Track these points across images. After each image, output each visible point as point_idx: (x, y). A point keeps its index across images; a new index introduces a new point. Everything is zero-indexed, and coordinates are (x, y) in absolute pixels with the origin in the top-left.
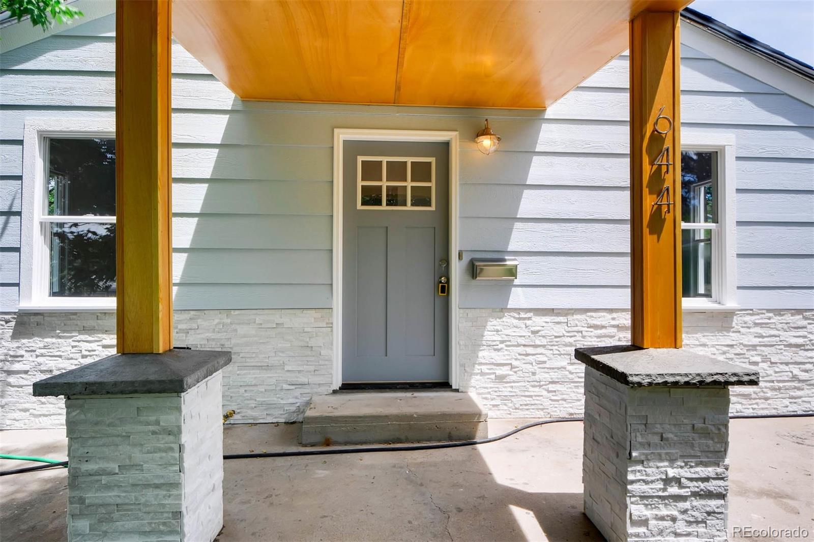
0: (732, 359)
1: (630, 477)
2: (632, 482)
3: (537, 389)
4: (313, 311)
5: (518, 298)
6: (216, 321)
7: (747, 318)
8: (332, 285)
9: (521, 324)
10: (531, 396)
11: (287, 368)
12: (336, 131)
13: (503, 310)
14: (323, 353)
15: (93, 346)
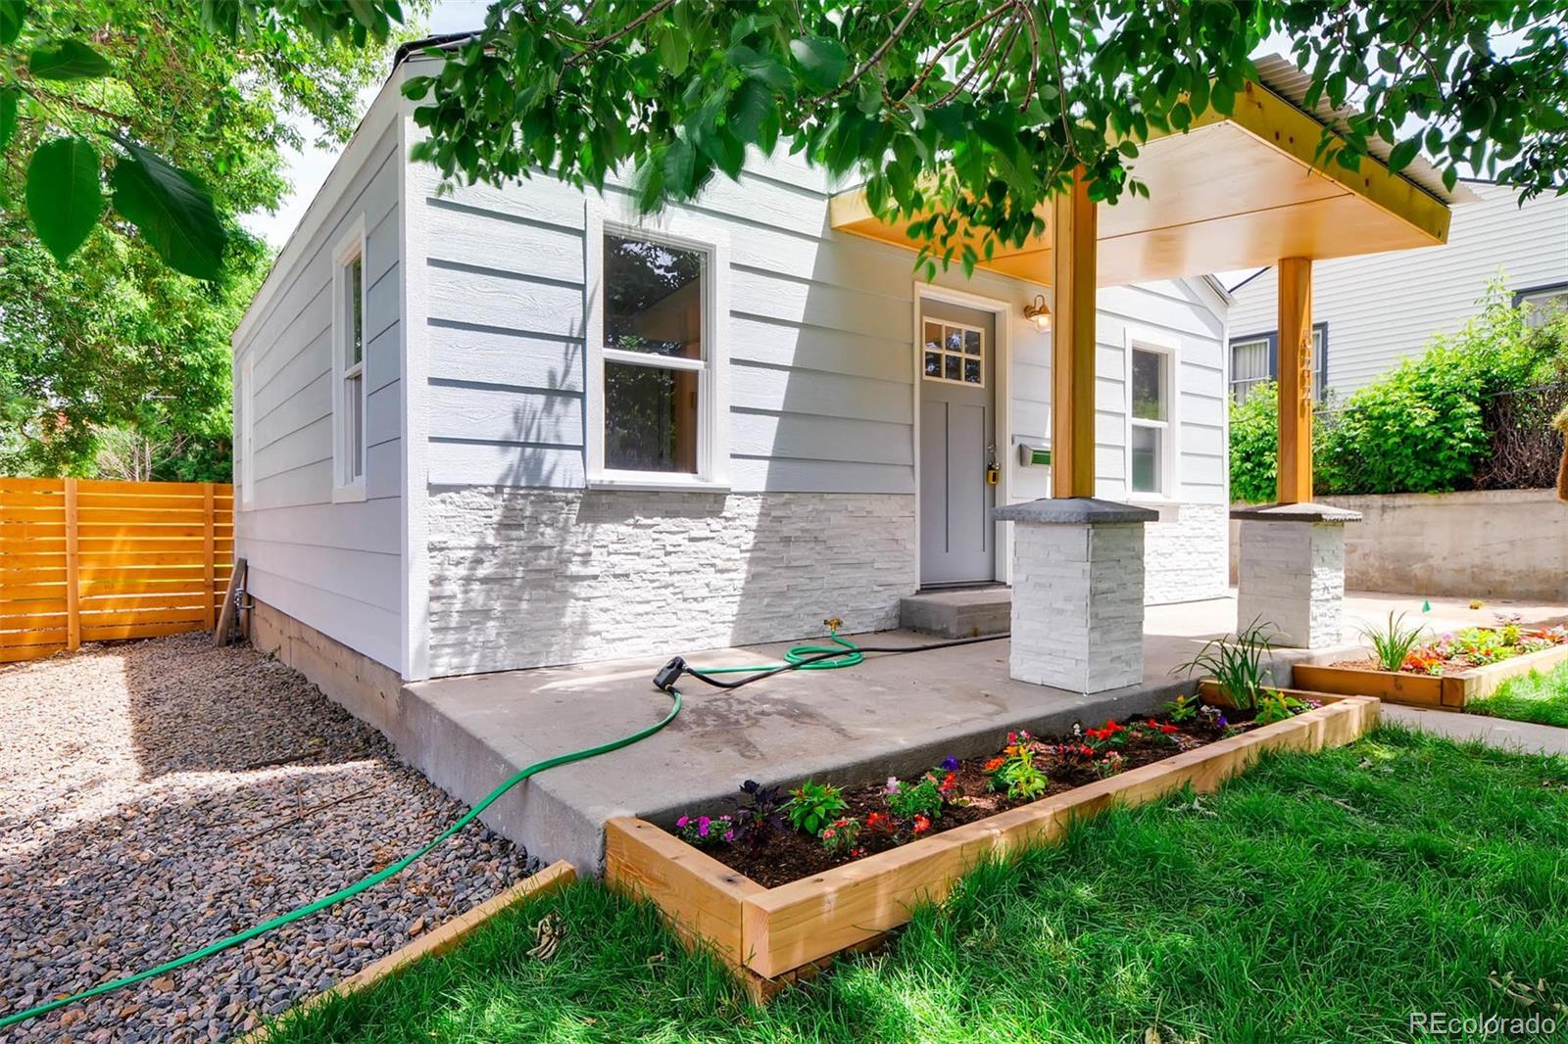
6: (810, 508)
7: (1186, 512)
8: (913, 466)
12: (916, 283)
14: (904, 546)
15: (678, 539)
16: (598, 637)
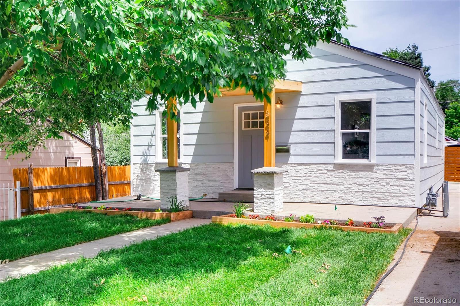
0: (373, 183)
1: (254, 193)
2: (255, 194)
3: (298, 192)
4: (228, 164)
5: (292, 159)
7: (380, 167)
8: (233, 155)
9: (293, 168)
10: (296, 194)
11: (221, 181)
12: (234, 105)
13: (286, 163)
14: (231, 177)
16: (158, 192)
